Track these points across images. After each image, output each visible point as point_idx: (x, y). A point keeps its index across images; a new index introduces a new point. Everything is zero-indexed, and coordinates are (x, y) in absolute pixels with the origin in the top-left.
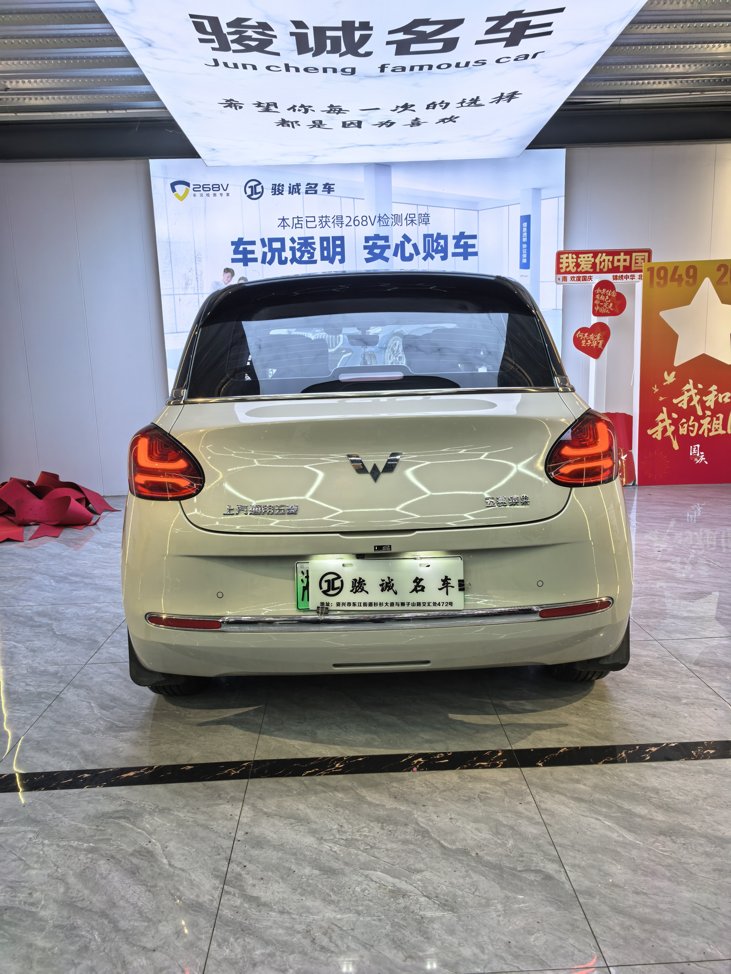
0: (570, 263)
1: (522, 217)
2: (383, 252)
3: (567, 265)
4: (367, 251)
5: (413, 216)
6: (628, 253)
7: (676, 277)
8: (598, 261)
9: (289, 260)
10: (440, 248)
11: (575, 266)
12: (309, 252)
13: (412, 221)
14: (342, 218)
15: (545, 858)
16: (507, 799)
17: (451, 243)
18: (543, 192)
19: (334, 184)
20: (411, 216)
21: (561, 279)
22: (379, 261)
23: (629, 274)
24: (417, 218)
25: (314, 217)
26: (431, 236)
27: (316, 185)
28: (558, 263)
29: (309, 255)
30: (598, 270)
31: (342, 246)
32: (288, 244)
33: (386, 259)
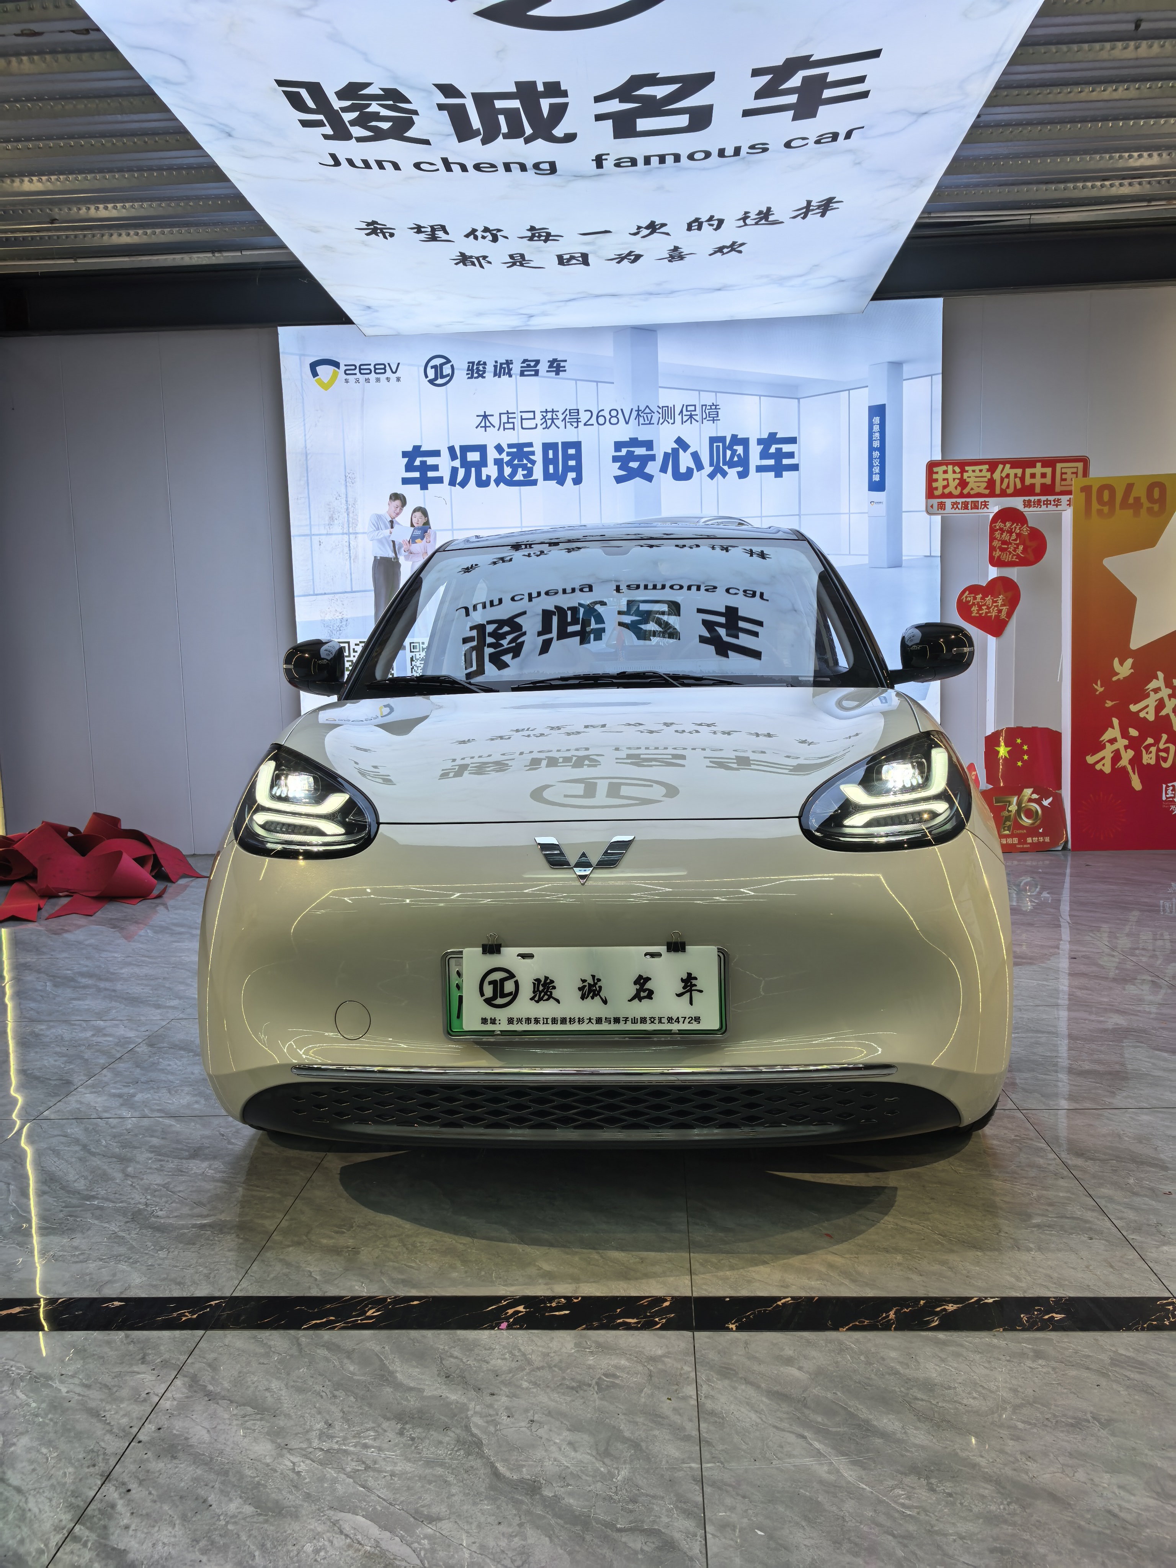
0: (951, 481)
1: (870, 408)
2: (643, 465)
3: (945, 483)
4: (619, 464)
6: (1050, 463)
7: (1131, 501)
8: (997, 476)
9: (493, 479)
10: (736, 459)
11: (959, 484)
12: (524, 467)
13: (691, 416)
14: (578, 412)
15: (677, 1507)
16: (647, 1390)
17: (755, 450)
18: (906, 368)
19: (566, 361)
20: (689, 408)
21: (935, 506)
22: (638, 480)
23: (1051, 498)
24: (698, 412)
25: (534, 412)
26: (722, 439)
27: (537, 362)
28: (931, 481)
29: (525, 472)
30: (998, 491)
31: (578, 457)
32: (492, 454)
33: (649, 478)
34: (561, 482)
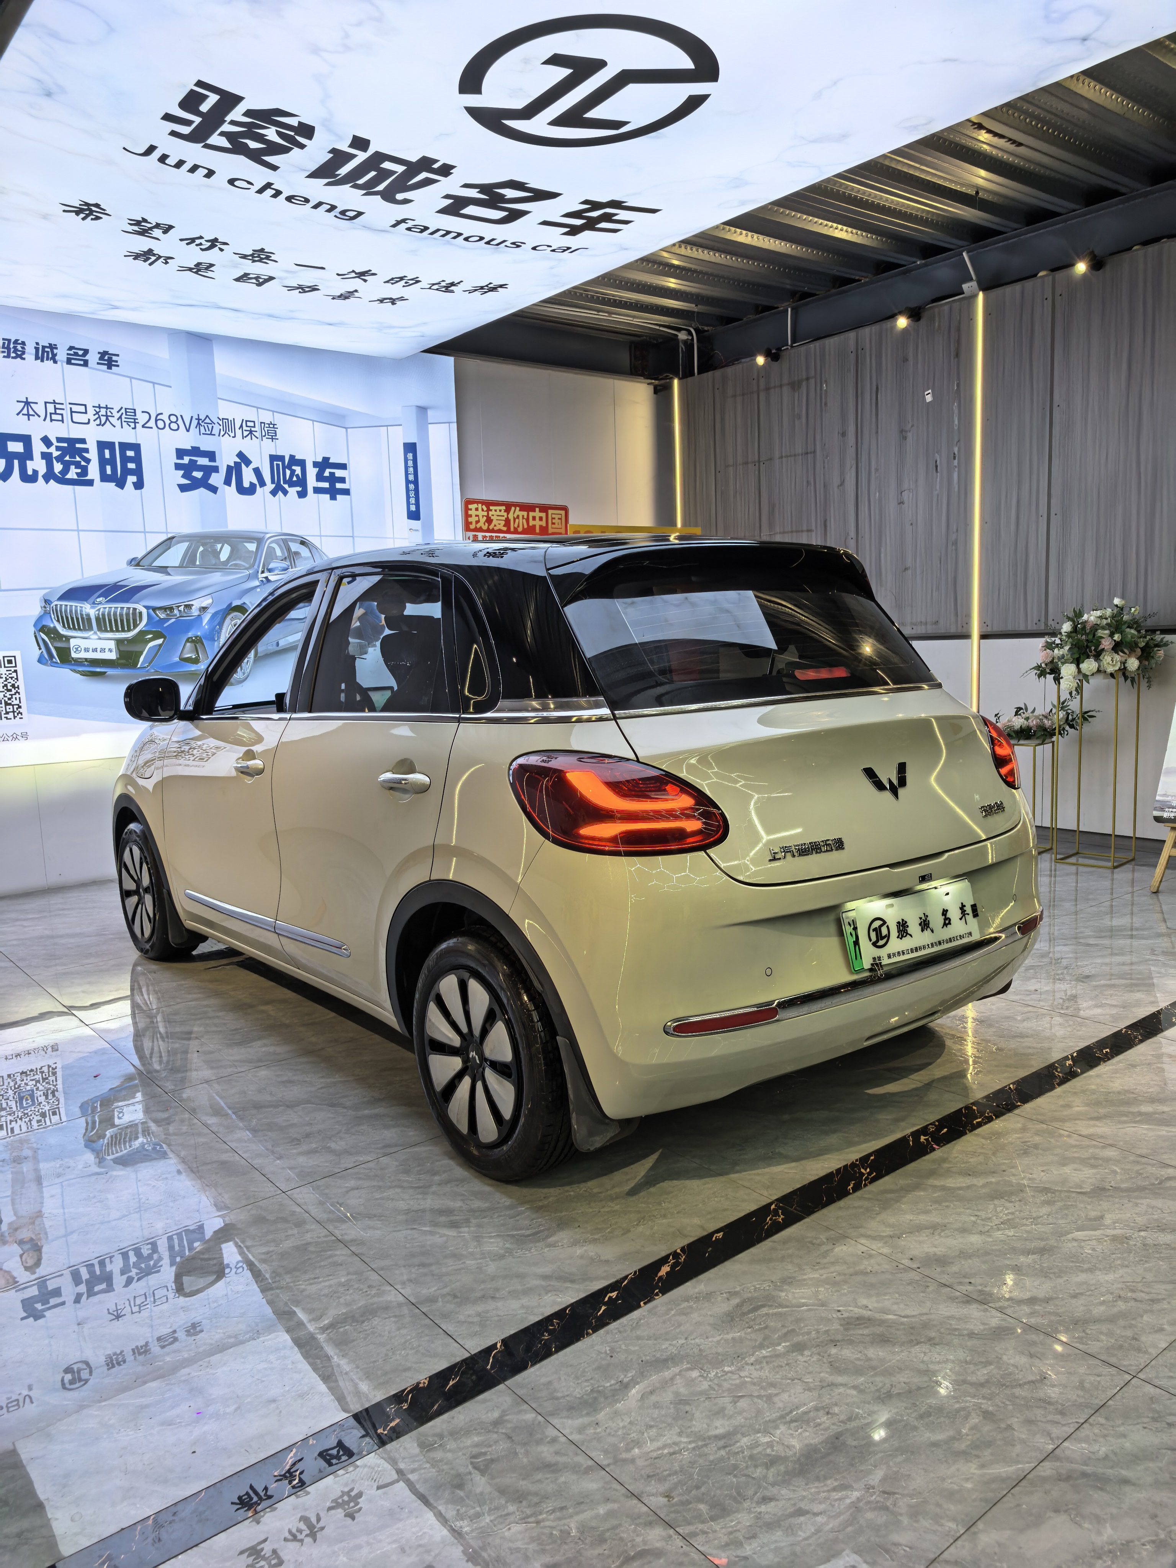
0: (481, 517)
1: (405, 445)
2: (207, 476)
3: (477, 519)
4: (182, 472)
5: (252, 424)
6: (544, 509)
8: (511, 516)
9: (41, 474)
10: (295, 479)
11: (486, 521)
12: (77, 465)
13: (251, 432)
14: (135, 412)
17: (312, 473)
18: (429, 413)
19: (118, 355)
20: (249, 424)
22: (202, 490)
24: (257, 428)
25: (85, 406)
26: (281, 458)
27: (86, 352)
28: (467, 516)
29: (79, 471)
30: (512, 529)
31: (138, 459)
32: (38, 448)
33: (214, 489)
34: (121, 484)
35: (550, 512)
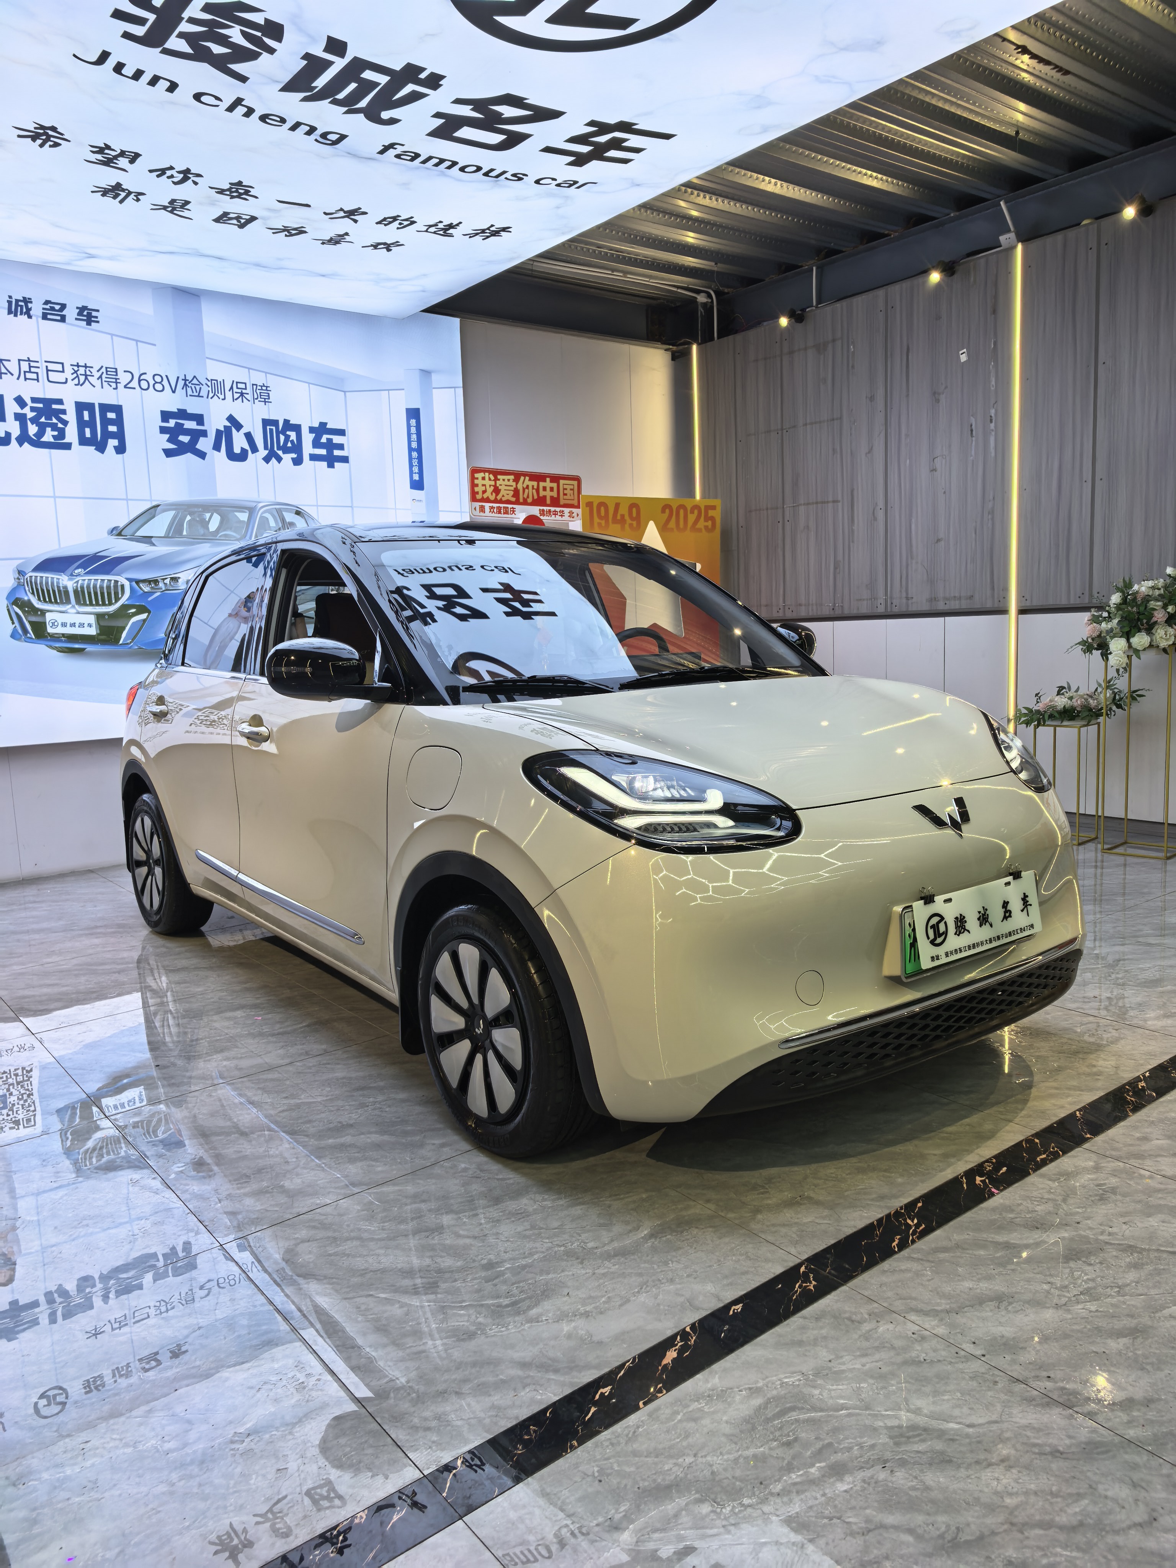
0: (488, 487)
1: (408, 410)
2: (194, 441)
3: (484, 488)
4: (167, 436)
5: (243, 386)
6: (555, 479)
7: (619, 517)
8: (520, 486)
9: (14, 437)
10: (289, 445)
11: (494, 491)
12: (54, 427)
13: (242, 394)
14: (116, 372)
17: (308, 439)
18: (434, 377)
19: (98, 311)
20: (240, 386)
21: (478, 508)
22: (189, 456)
23: (558, 509)
24: (249, 390)
25: (62, 364)
26: (275, 423)
27: (63, 306)
28: (473, 485)
29: (56, 433)
30: (521, 500)
31: (119, 422)
32: (11, 408)
33: (202, 455)
34: (101, 448)
35: (562, 482)
